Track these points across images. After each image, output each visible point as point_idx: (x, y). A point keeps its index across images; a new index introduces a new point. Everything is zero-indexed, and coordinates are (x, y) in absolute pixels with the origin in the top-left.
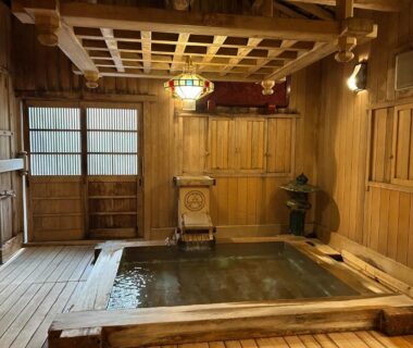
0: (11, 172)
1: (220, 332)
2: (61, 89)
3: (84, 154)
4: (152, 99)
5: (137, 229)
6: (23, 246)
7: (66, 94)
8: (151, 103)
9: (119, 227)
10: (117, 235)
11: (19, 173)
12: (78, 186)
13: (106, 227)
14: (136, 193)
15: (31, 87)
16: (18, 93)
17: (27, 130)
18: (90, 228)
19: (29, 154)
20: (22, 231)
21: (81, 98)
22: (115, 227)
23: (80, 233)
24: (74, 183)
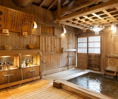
0: (73, 52)
1: (83, 95)
2: (83, 33)
3: (88, 48)
4: (104, 32)
5: (100, 69)
6: (75, 68)
7: (84, 34)
8: (104, 34)
9: (95, 67)
10: (95, 69)
11: (75, 52)
12: (86, 56)
13: (92, 67)
14: (100, 59)
15: (78, 34)
16: (76, 35)
17: (77, 43)
18: (89, 66)
19: (77, 48)
20: (75, 64)
21: (87, 35)
22: (94, 67)
23: (86, 67)
24: (86, 55)
